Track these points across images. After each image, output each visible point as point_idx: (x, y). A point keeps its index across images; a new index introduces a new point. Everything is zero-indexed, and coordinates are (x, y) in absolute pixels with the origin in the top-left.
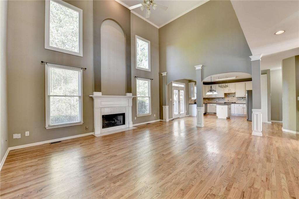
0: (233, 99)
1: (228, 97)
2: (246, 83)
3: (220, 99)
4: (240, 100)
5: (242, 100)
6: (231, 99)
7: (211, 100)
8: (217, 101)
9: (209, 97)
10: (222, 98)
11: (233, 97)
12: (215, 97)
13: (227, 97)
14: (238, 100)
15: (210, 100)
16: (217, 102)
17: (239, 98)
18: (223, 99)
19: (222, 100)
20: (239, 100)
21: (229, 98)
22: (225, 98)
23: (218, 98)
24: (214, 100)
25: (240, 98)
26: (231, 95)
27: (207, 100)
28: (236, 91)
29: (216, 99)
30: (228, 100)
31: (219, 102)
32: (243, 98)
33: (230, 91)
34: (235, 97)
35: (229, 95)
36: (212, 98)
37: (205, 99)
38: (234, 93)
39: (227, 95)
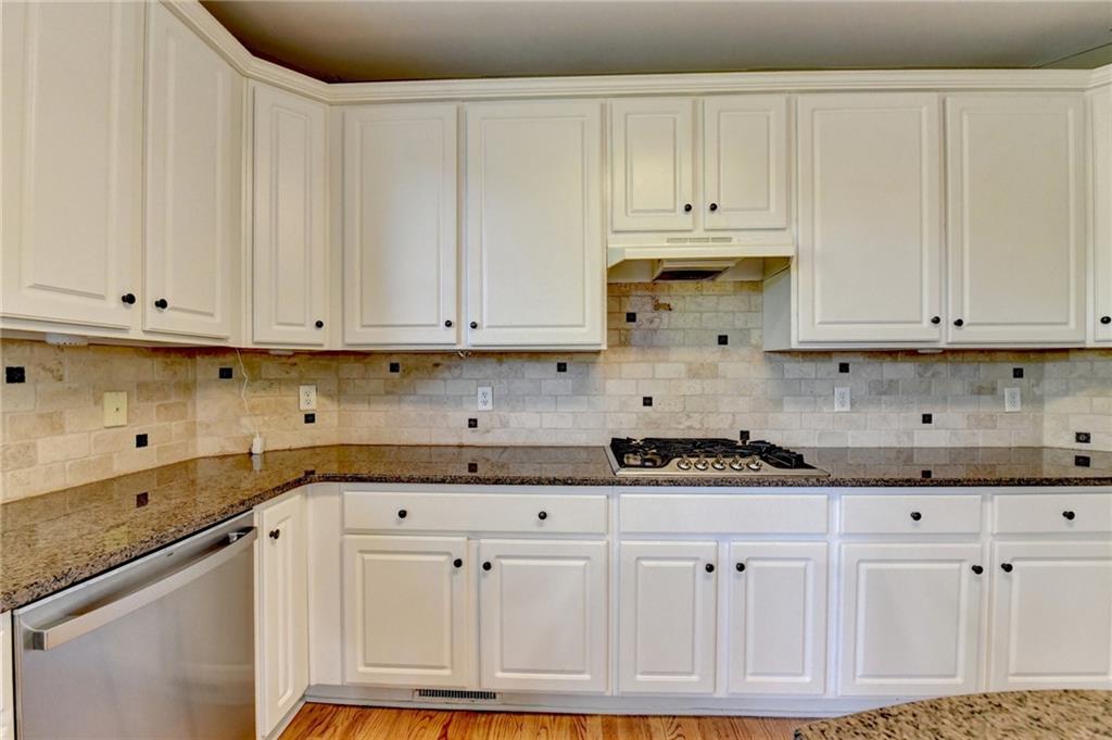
0: (714, 374)
1: (652, 344)
3: (533, 371)
5: (844, 388)
6: (695, 386)
7: (391, 393)
8: (482, 406)
9: (329, 341)
10: (563, 360)
11: (713, 353)
12: (443, 338)
13: (624, 344)
14: (778, 403)
15: (368, 398)
16: (471, 437)
17: (794, 368)
18: (564, 382)
19: (555, 398)
20: (794, 391)
21: (663, 370)
23: (501, 355)
24: (436, 387)
25: (808, 368)
27: (309, 399)
29: (460, 377)
30: (648, 401)
31: (504, 425)
32: (844, 368)
33: (699, 233)
34: (745, 351)
35: (657, 307)
36: (395, 360)
37: (272, 383)
38: (729, 288)
39: (631, 317)
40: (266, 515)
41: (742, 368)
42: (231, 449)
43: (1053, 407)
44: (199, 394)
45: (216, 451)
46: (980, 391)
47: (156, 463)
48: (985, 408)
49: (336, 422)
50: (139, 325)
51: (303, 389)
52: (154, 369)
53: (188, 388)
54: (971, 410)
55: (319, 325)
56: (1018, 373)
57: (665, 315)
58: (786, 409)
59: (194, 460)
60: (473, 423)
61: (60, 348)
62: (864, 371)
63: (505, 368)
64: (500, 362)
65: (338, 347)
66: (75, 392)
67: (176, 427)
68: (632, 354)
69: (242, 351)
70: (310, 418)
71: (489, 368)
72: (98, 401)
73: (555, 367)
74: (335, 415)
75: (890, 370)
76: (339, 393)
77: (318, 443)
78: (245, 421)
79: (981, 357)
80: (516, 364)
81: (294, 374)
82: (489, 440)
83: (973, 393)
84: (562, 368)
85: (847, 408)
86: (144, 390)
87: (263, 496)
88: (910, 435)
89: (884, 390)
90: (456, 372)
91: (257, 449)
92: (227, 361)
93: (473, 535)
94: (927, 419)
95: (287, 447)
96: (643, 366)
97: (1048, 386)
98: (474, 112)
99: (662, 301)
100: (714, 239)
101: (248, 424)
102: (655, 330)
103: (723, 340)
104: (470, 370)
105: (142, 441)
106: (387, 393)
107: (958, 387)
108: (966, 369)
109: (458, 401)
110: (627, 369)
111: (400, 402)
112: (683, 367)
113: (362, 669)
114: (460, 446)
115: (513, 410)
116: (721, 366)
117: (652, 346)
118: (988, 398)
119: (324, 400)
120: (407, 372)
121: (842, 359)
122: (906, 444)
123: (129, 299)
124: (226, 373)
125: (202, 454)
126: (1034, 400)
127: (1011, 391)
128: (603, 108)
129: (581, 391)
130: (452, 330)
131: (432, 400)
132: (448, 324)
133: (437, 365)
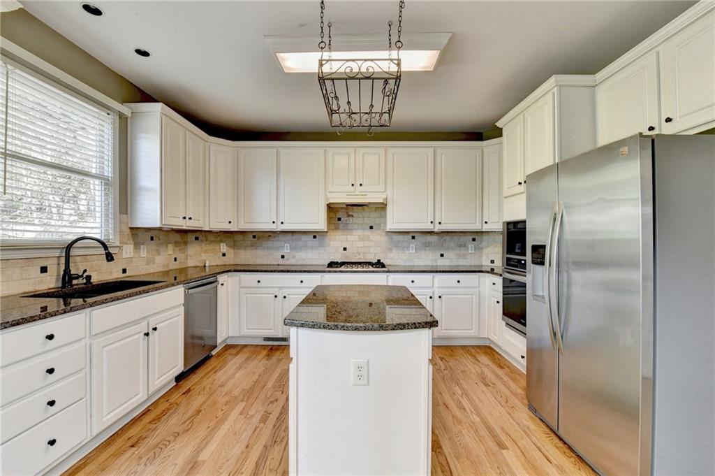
0: (368, 239)
1: (346, 228)
2: (439, 152)
3: (304, 238)
4: (403, 248)
5: (413, 244)
6: (360, 244)
7: (253, 246)
8: (286, 251)
10: (315, 234)
11: (368, 232)
12: (271, 227)
13: (337, 228)
14: (391, 250)
15: (245, 248)
16: (282, 262)
17: (396, 237)
18: (316, 242)
19: (312, 248)
20: (396, 245)
21: (351, 238)
22: (331, 233)
23: (293, 233)
24: (270, 244)
25: (401, 237)
26: (359, 217)
27: (224, 248)
28: (389, 192)
29: (277, 240)
30: (345, 249)
31: (294, 257)
32: (413, 238)
33: (357, 193)
34: (379, 231)
35: (348, 216)
36: (255, 234)
37: (211, 242)
38: (374, 209)
39: (339, 219)
40: (221, 278)
41: (377, 237)
42: (198, 264)
43: (486, 251)
44: (188, 245)
45: (193, 265)
46: (460, 246)
47: (179, 267)
48: (463, 251)
49: (232, 256)
50: (185, 225)
51: (222, 244)
52: (177, 237)
53: (186, 243)
54: (458, 252)
55: (230, 222)
56: (474, 240)
57: (351, 218)
58: (393, 251)
59: (187, 268)
60: (283, 257)
61: (168, 231)
62: (420, 239)
63: (294, 237)
64: (293, 235)
65: (236, 230)
66: (162, 244)
67: (183, 256)
68: (339, 232)
69: (205, 231)
70: (224, 255)
71: (289, 237)
72: (167, 247)
73: (312, 237)
74: (232, 254)
75: (430, 238)
76: (234, 246)
77: (226, 264)
78: (203, 255)
79: (461, 234)
80: (298, 236)
81: (219, 239)
82: (288, 263)
83: (458, 246)
84: (315, 237)
85: (414, 251)
86: (176, 243)
87: (220, 273)
88: (436, 261)
89: (427, 245)
90: (277, 238)
91: (207, 265)
92: (197, 234)
93: (281, 288)
94: (442, 255)
95: (216, 264)
96: (343, 237)
97: (484, 244)
98: (282, 151)
99: (350, 213)
100: (362, 195)
101: (204, 257)
102: (347, 224)
103: (371, 228)
104: (282, 237)
105: (175, 260)
106: (252, 246)
107: (452, 244)
108: (456, 238)
109: (278, 249)
110: (337, 237)
111: (256, 249)
112: (357, 237)
113: (246, 330)
114: (278, 265)
115: (298, 252)
116: (371, 237)
117: (346, 229)
118: (464, 248)
119: (229, 249)
120: (259, 238)
121: (413, 235)
122: (435, 264)
123: (185, 218)
124: (197, 239)
125: (190, 265)
126: (479, 249)
127: (471, 245)
128: (325, 150)
129: (321, 245)
130: (275, 224)
131: (268, 248)
132: (274, 222)
133: (270, 236)
